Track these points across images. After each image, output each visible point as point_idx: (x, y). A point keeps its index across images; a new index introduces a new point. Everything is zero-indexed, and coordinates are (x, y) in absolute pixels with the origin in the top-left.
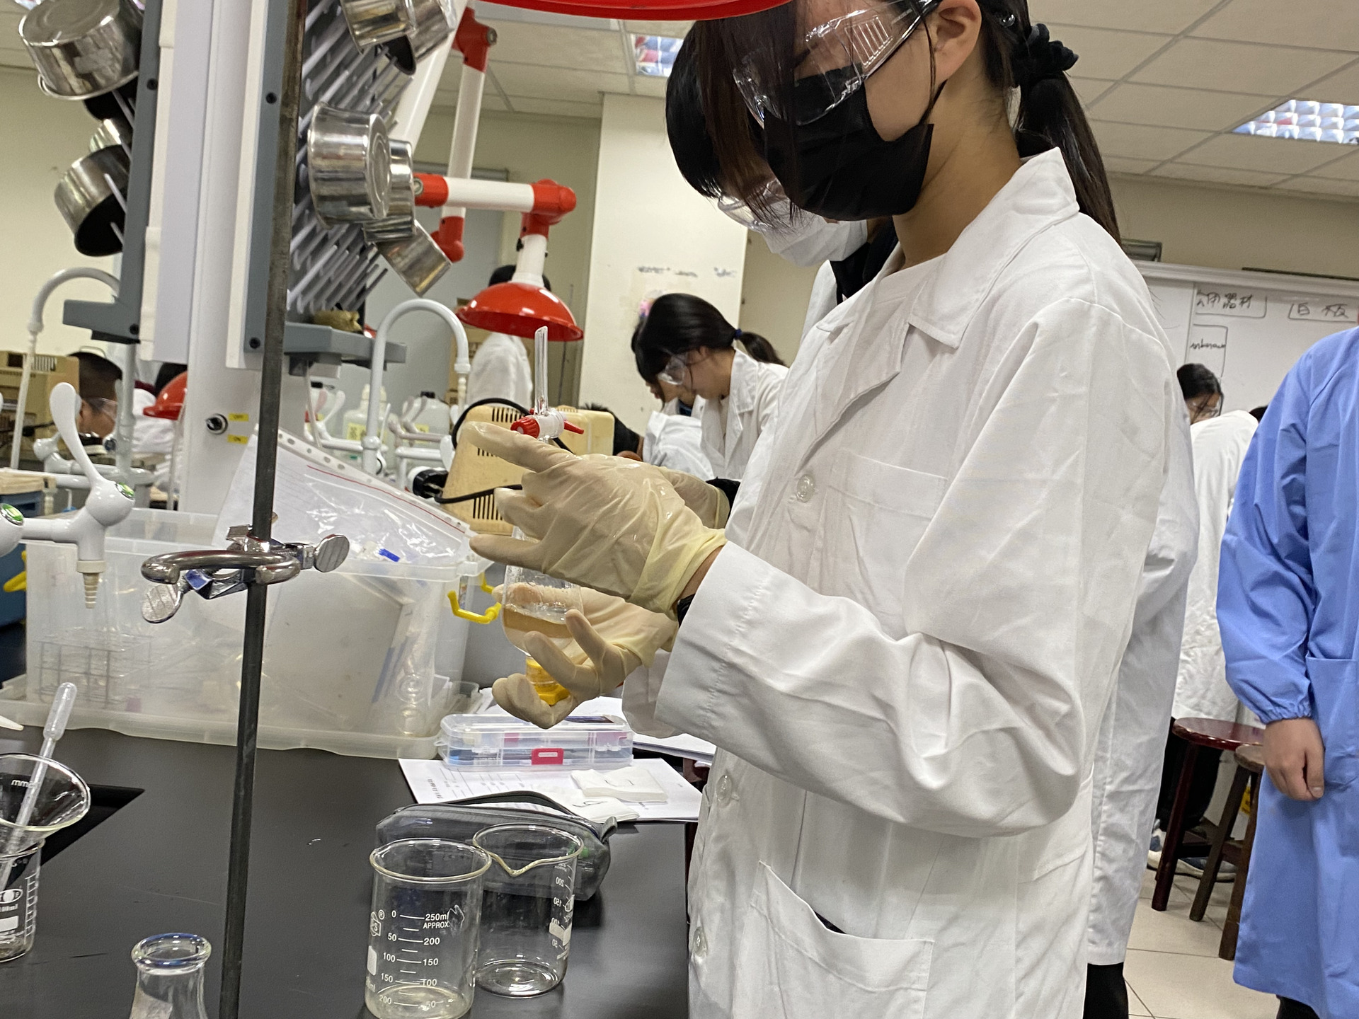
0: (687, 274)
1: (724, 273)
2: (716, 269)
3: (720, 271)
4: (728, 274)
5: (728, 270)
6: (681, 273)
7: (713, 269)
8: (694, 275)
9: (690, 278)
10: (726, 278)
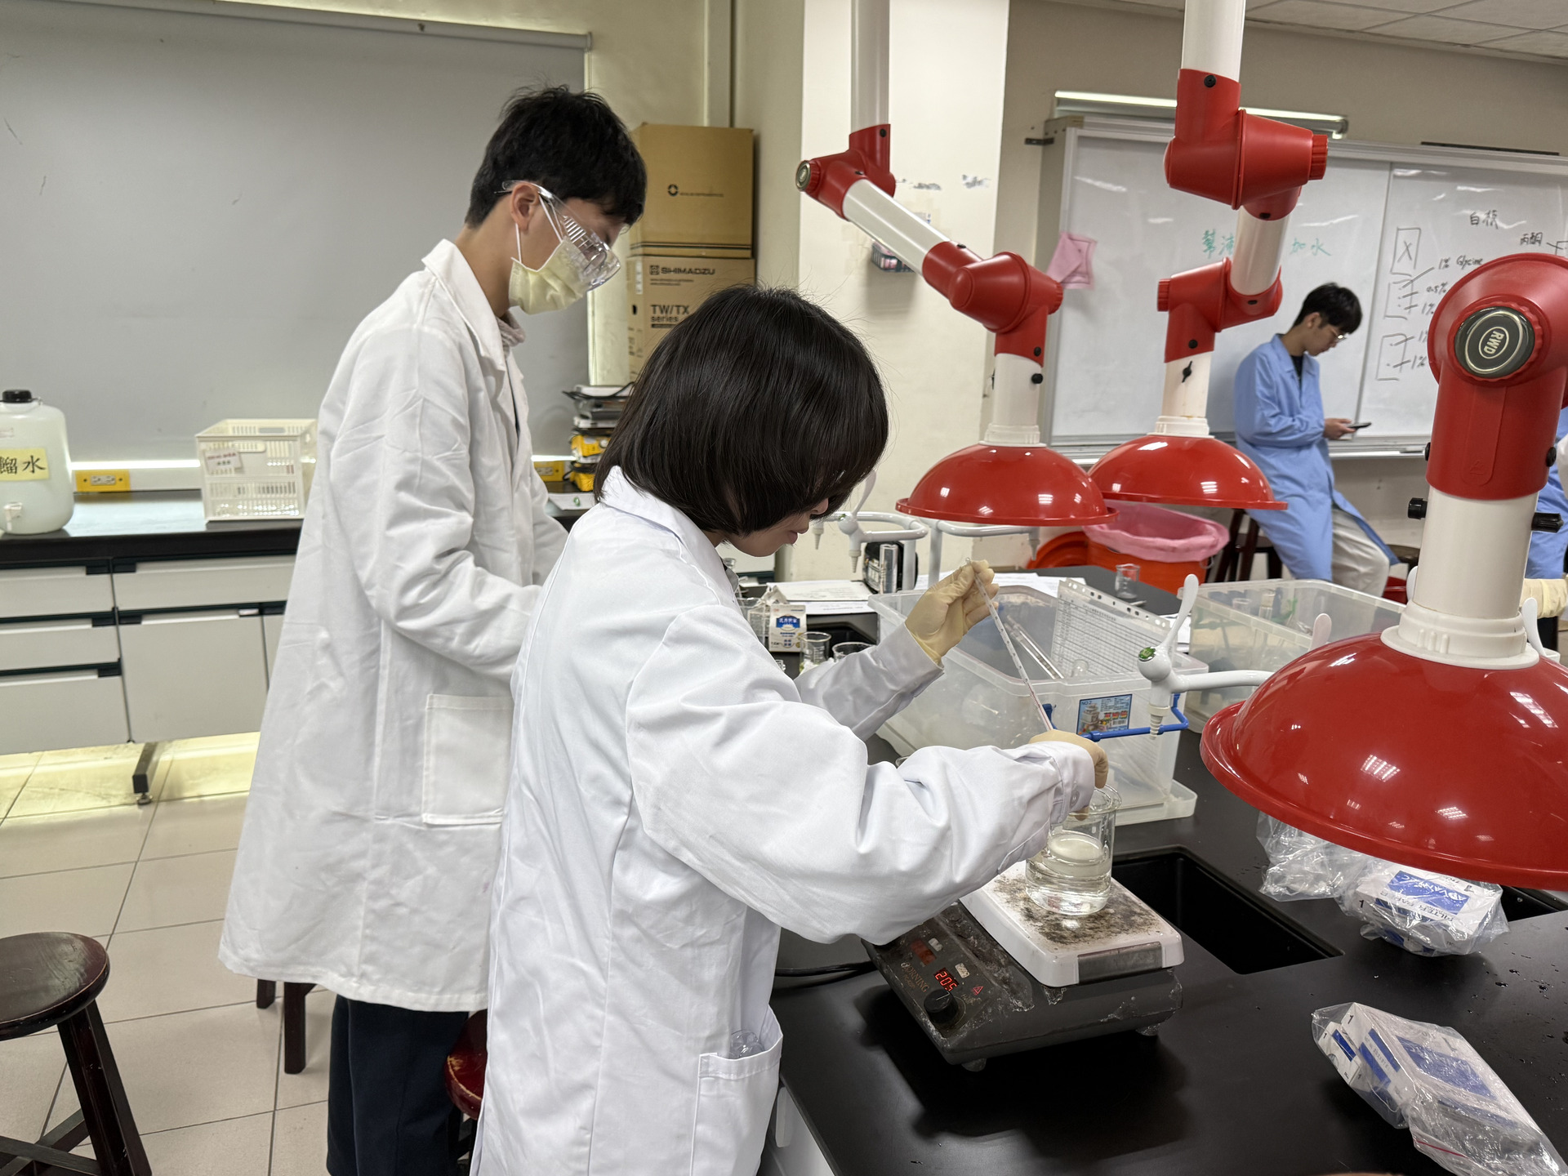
0: (928, 187)
1: (975, 183)
2: (965, 177)
3: (970, 179)
4: (980, 183)
5: (979, 179)
6: (920, 186)
7: (961, 177)
8: (938, 187)
9: (932, 192)
10: (977, 188)
